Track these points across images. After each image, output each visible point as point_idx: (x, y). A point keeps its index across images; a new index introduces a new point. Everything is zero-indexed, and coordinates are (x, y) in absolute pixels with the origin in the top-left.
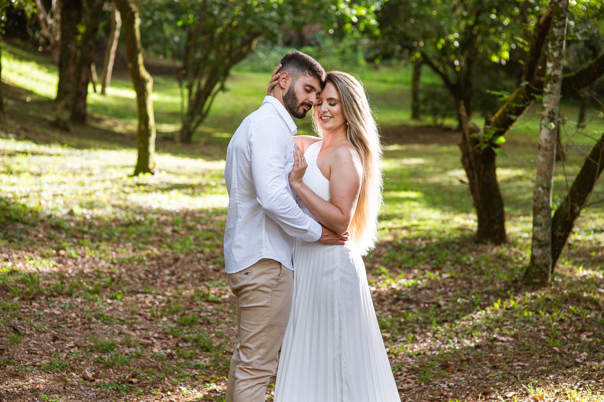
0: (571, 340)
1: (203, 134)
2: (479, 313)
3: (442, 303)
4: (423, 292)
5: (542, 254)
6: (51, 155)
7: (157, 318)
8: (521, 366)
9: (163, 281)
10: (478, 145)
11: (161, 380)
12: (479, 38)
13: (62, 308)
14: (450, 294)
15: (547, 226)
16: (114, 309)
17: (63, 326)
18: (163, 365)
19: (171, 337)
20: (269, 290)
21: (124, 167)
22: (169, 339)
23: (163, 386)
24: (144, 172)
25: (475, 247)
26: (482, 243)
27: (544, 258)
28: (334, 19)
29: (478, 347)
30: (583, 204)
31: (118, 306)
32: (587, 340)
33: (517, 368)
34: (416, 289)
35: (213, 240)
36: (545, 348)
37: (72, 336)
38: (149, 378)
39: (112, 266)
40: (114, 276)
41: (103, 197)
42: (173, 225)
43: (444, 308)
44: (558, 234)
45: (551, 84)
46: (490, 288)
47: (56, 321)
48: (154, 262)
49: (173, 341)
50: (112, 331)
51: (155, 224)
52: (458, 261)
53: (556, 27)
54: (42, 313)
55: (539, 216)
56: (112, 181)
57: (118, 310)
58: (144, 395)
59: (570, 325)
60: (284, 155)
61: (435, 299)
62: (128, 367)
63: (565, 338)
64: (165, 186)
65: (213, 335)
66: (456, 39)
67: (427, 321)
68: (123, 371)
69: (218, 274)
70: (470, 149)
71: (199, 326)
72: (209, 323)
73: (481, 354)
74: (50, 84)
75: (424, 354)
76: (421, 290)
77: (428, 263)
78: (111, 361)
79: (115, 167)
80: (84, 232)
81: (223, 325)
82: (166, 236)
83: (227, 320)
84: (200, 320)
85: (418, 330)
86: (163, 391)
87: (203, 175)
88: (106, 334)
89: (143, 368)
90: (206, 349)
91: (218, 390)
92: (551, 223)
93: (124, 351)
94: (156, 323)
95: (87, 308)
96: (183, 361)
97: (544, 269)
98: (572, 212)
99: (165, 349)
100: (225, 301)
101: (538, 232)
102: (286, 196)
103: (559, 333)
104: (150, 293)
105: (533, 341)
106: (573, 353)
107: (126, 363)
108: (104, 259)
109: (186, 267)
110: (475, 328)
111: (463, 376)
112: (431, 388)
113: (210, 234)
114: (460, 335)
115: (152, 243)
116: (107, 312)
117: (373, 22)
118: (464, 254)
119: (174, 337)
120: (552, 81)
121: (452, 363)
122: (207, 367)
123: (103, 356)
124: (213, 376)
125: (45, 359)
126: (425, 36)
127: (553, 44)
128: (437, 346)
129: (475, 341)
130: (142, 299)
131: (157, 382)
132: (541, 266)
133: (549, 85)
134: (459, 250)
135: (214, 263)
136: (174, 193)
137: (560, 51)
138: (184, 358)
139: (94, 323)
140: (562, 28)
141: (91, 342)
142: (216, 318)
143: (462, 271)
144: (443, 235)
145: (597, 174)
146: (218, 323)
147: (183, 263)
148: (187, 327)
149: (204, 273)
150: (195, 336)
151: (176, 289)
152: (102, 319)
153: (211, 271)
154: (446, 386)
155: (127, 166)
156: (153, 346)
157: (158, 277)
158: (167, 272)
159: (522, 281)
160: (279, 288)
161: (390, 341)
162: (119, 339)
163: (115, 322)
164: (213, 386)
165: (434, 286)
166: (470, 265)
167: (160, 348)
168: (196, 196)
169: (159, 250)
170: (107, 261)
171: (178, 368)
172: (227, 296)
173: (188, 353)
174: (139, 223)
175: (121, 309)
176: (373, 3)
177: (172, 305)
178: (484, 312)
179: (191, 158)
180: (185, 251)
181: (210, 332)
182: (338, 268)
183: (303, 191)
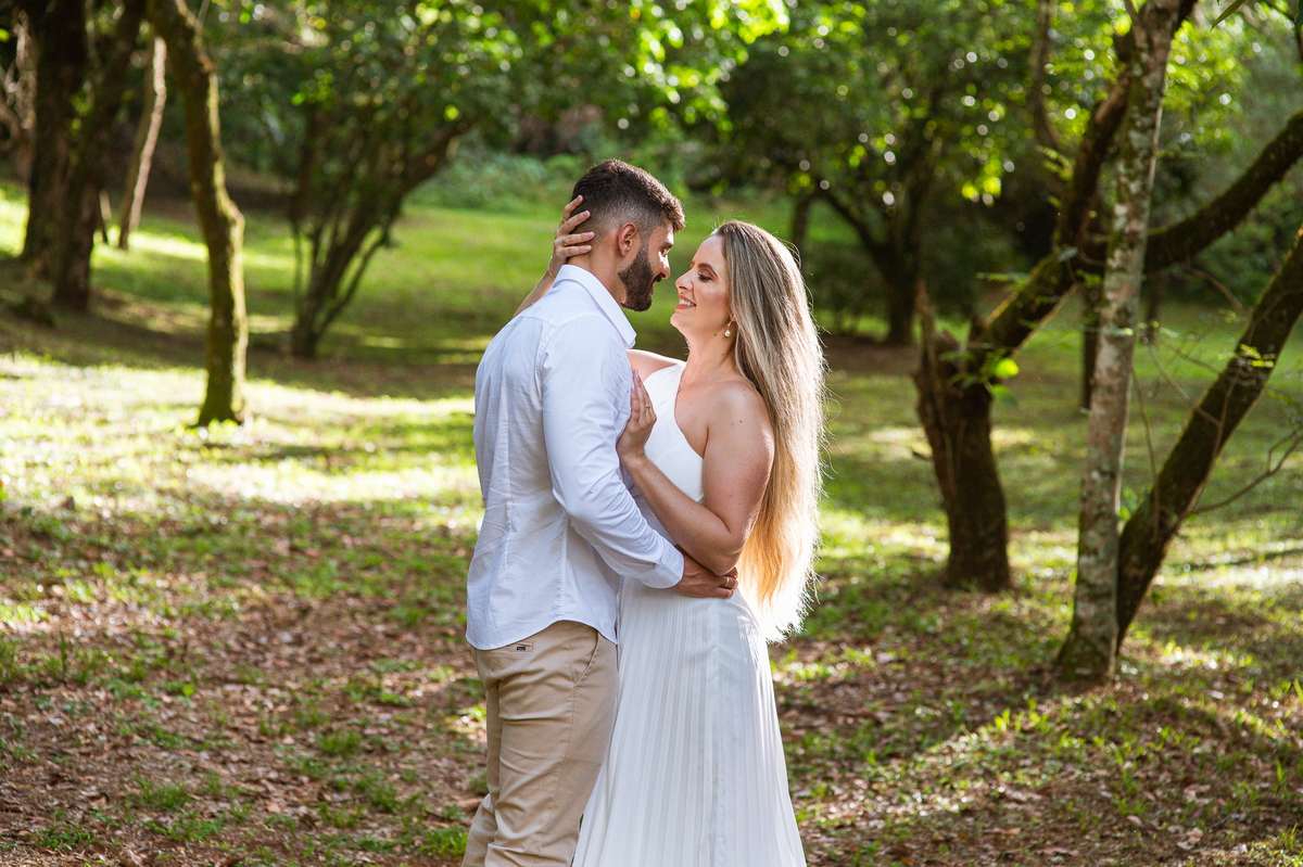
0: (1164, 801)
1: (340, 340)
2: (963, 739)
3: (882, 715)
4: (840, 692)
5: (1096, 616)
6: (16, 378)
7: (273, 737)
8: (1063, 855)
9: (278, 657)
10: (956, 378)
12: (938, 145)
13: (65, 712)
14: (899, 696)
15: (1109, 555)
16: (177, 717)
17: (71, 751)
18: (294, 840)
19: (305, 779)
20: (570, 685)
21: (177, 406)
22: (301, 784)
24: (221, 420)
25: (945, 597)
26: (960, 588)
27: (1101, 624)
28: (631, 95)
29: (966, 812)
30: (1184, 508)
31: (186, 709)
32: (1198, 801)
33: (1055, 859)
34: (824, 686)
35: (381, 571)
36: (1110, 817)
37: (92, 774)
39: (166, 622)
40: (173, 644)
41: (136, 472)
42: (290, 535)
43: (888, 727)
44: (1132, 572)
45: (1124, 250)
46: (984, 685)
47: (54, 740)
48: (257, 616)
49: (310, 787)
50: (177, 765)
51: (251, 533)
52: (910, 627)
53: (1136, 129)
54: (23, 723)
55: (1092, 534)
56: (152, 436)
57: (186, 719)
59: (1160, 769)
60: (613, 399)
61: (867, 708)
62: (217, 844)
63: (1151, 797)
64: (267, 451)
65: (396, 776)
66: (889, 148)
67: (854, 755)
68: (208, 853)
69: (395, 644)
70: (938, 386)
71: (363, 756)
72: (384, 750)
73: (974, 828)
74: (10, 223)
75: (853, 825)
76: (835, 686)
77: (846, 629)
78: (180, 830)
79: (156, 407)
80: (102, 548)
81: (414, 756)
82: (277, 558)
83: (423, 744)
84: (365, 744)
85: (835, 773)
87: (348, 428)
88: (164, 770)
89: (252, 846)
90: (384, 807)
92: (1116, 548)
93: (206, 808)
94: (271, 748)
95: (120, 713)
96: (335, 831)
97: (1101, 647)
98: (1162, 525)
99: (295, 805)
100: (415, 704)
101: (1088, 567)
103: (1138, 786)
104: (254, 684)
105: (1085, 802)
106: (1172, 829)
107: (213, 835)
108: (147, 606)
109: (326, 628)
110: (957, 771)
113: (372, 558)
114: (927, 787)
115: (248, 574)
116: (164, 723)
117: (717, 103)
118: (921, 611)
119: (312, 780)
120: (1125, 245)
121: (914, 847)
122: (389, 847)
123: (163, 819)
125: (37, 823)
126: (823, 141)
127: (1129, 166)
128: (879, 810)
129: (959, 801)
130: (236, 696)
132: (1094, 640)
133: (1118, 254)
134: (909, 602)
135: (386, 621)
136: (288, 465)
137: (1143, 180)
138: (337, 826)
139: (137, 745)
140: (1150, 132)
141: (134, 787)
142: (399, 739)
143: (919, 647)
144: (873, 569)
145: (1217, 446)
146: (405, 751)
147: (319, 618)
148: (339, 759)
149: (365, 641)
150: (357, 778)
151: (308, 674)
152: (154, 738)
153: (381, 637)
155: (181, 406)
156: (269, 799)
157: (267, 649)
158: (286, 637)
159: (1052, 672)
160: (591, 680)
162: (193, 783)
163: (182, 744)
165: (863, 679)
166: (935, 635)
167: (284, 803)
168: (334, 474)
169: (264, 589)
170: (156, 612)
171: (326, 848)
172: (419, 693)
173: (345, 815)
174: (217, 530)
175: (193, 717)
176: (716, 64)
177: (302, 710)
178: (974, 736)
179: (317, 389)
180: (321, 593)
181: (389, 772)
182: (716, 649)
183: (648, 475)
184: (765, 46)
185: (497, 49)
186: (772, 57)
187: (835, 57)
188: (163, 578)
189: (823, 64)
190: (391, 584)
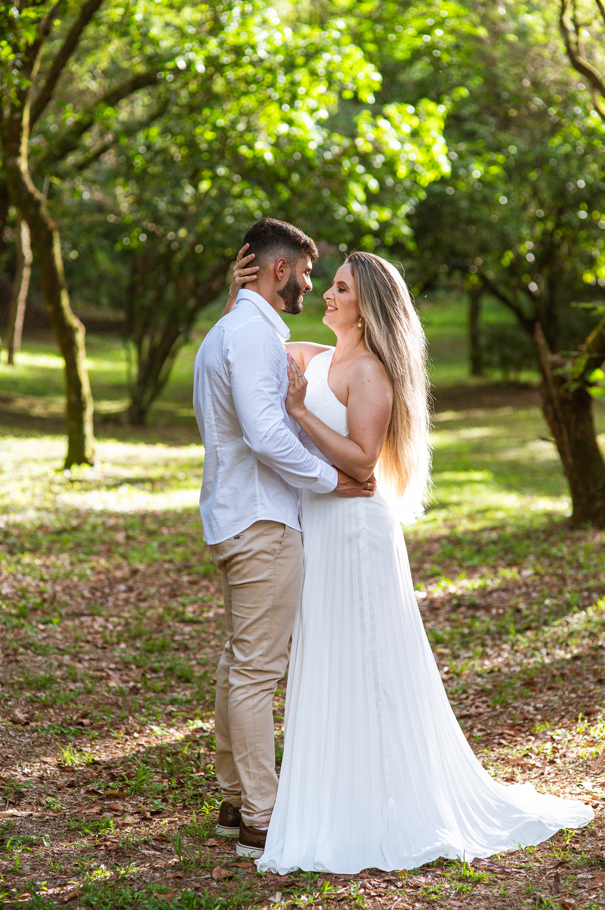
1: (161, 413)
2: (577, 616)
3: (522, 606)
4: (495, 595)
7: (112, 644)
9: (117, 599)
10: (566, 386)
11: (123, 719)
12: (564, 249)
14: (534, 595)
16: (49, 637)
18: (125, 701)
19: (133, 667)
20: (270, 558)
21: (48, 460)
22: (131, 670)
23: (127, 726)
24: (79, 463)
25: (570, 534)
26: (580, 528)
28: (345, 227)
29: (576, 658)
31: (56, 632)
34: (484, 592)
35: (186, 545)
38: (105, 717)
39: (42, 584)
40: (46, 596)
41: (22, 499)
42: (126, 529)
43: (526, 612)
46: (592, 583)
48: (102, 577)
49: (137, 671)
50: (48, 663)
51: (100, 530)
52: (545, 554)
56: (33, 479)
57: (54, 638)
58: (101, 739)
60: (276, 374)
61: (513, 602)
62: (75, 706)
64: (110, 482)
65: (194, 662)
66: (530, 251)
67: (503, 630)
68: (69, 712)
69: (195, 588)
70: (554, 392)
71: (173, 652)
72: (186, 648)
73: (581, 667)
75: (499, 670)
76: (491, 592)
77: (502, 558)
78: (49, 698)
79: (35, 461)
81: (207, 650)
82: (118, 544)
83: (213, 643)
84: (174, 645)
85: (489, 642)
86: (127, 733)
87: (166, 465)
88: (39, 667)
89: (97, 706)
90: (185, 679)
91: (205, 728)
93: (68, 686)
94: (111, 651)
95: (10, 636)
96: (153, 695)
99: (127, 682)
100: (208, 620)
102: (284, 433)
104: (100, 615)
107: (72, 700)
108: (29, 574)
109: (149, 581)
110: (571, 634)
111: (555, 695)
112: (510, 713)
113: (181, 539)
114: (550, 645)
115: (98, 554)
116: (40, 640)
117: (406, 230)
118: (554, 544)
119: (138, 667)
121: (540, 680)
122: (189, 702)
123: (39, 694)
124: (198, 711)
126: (483, 249)
128: (518, 660)
129: (571, 652)
130: (88, 623)
131: (117, 722)
134: (546, 540)
135: (190, 574)
136: (125, 489)
138: (154, 692)
139: (22, 654)
141: (19, 677)
142: (196, 641)
143: (551, 565)
144: (522, 523)
146: (201, 648)
147: (144, 576)
148: (156, 654)
149: (175, 586)
150: (168, 665)
151: (137, 607)
152: (33, 648)
153: (186, 584)
154: (531, 709)
155: (53, 459)
156: (110, 679)
157: (109, 595)
158: (122, 587)
160: (283, 554)
161: (450, 658)
162: (59, 673)
163: (51, 651)
164: (199, 724)
165: (510, 586)
166: (562, 558)
167: (119, 681)
168: (157, 492)
169: (107, 561)
170: (34, 578)
171: (146, 704)
172: (211, 614)
173: (159, 685)
174: (76, 529)
175: (59, 636)
176: (404, 202)
177: (132, 627)
178: (583, 613)
179: (146, 443)
180: (146, 561)
181: (190, 660)
182: (365, 531)
183: (309, 420)
184: (437, 188)
185: (252, 203)
186: (443, 195)
187: (487, 192)
188: (40, 558)
189: (478, 196)
190: (194, 553)
